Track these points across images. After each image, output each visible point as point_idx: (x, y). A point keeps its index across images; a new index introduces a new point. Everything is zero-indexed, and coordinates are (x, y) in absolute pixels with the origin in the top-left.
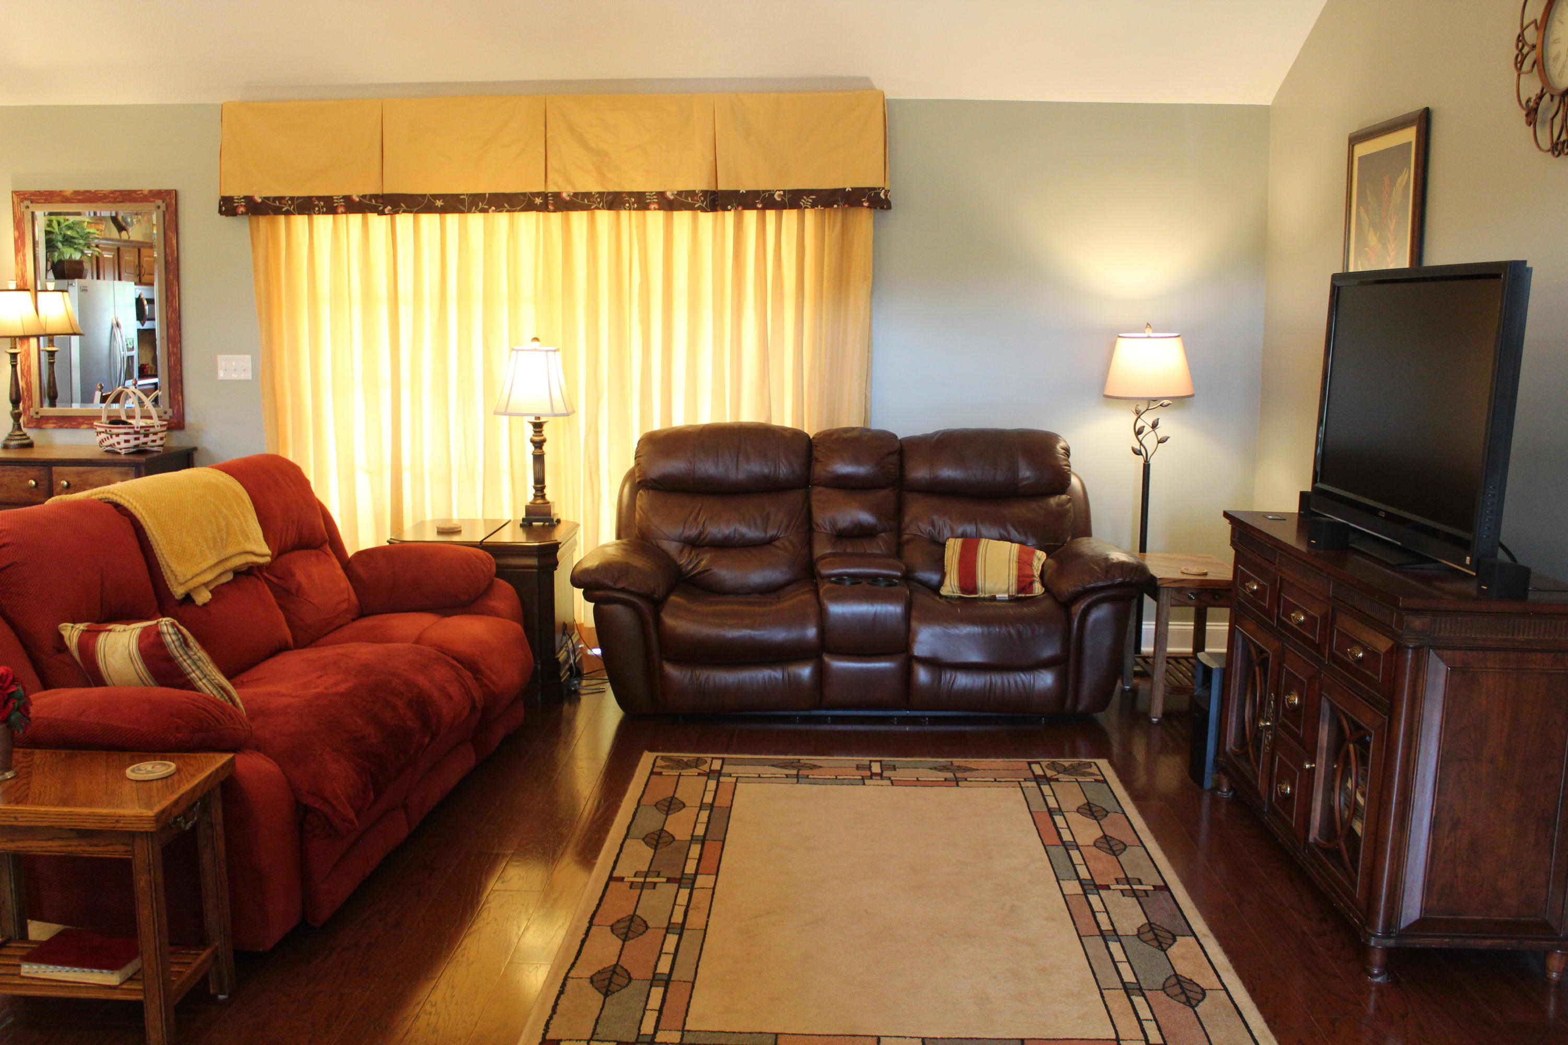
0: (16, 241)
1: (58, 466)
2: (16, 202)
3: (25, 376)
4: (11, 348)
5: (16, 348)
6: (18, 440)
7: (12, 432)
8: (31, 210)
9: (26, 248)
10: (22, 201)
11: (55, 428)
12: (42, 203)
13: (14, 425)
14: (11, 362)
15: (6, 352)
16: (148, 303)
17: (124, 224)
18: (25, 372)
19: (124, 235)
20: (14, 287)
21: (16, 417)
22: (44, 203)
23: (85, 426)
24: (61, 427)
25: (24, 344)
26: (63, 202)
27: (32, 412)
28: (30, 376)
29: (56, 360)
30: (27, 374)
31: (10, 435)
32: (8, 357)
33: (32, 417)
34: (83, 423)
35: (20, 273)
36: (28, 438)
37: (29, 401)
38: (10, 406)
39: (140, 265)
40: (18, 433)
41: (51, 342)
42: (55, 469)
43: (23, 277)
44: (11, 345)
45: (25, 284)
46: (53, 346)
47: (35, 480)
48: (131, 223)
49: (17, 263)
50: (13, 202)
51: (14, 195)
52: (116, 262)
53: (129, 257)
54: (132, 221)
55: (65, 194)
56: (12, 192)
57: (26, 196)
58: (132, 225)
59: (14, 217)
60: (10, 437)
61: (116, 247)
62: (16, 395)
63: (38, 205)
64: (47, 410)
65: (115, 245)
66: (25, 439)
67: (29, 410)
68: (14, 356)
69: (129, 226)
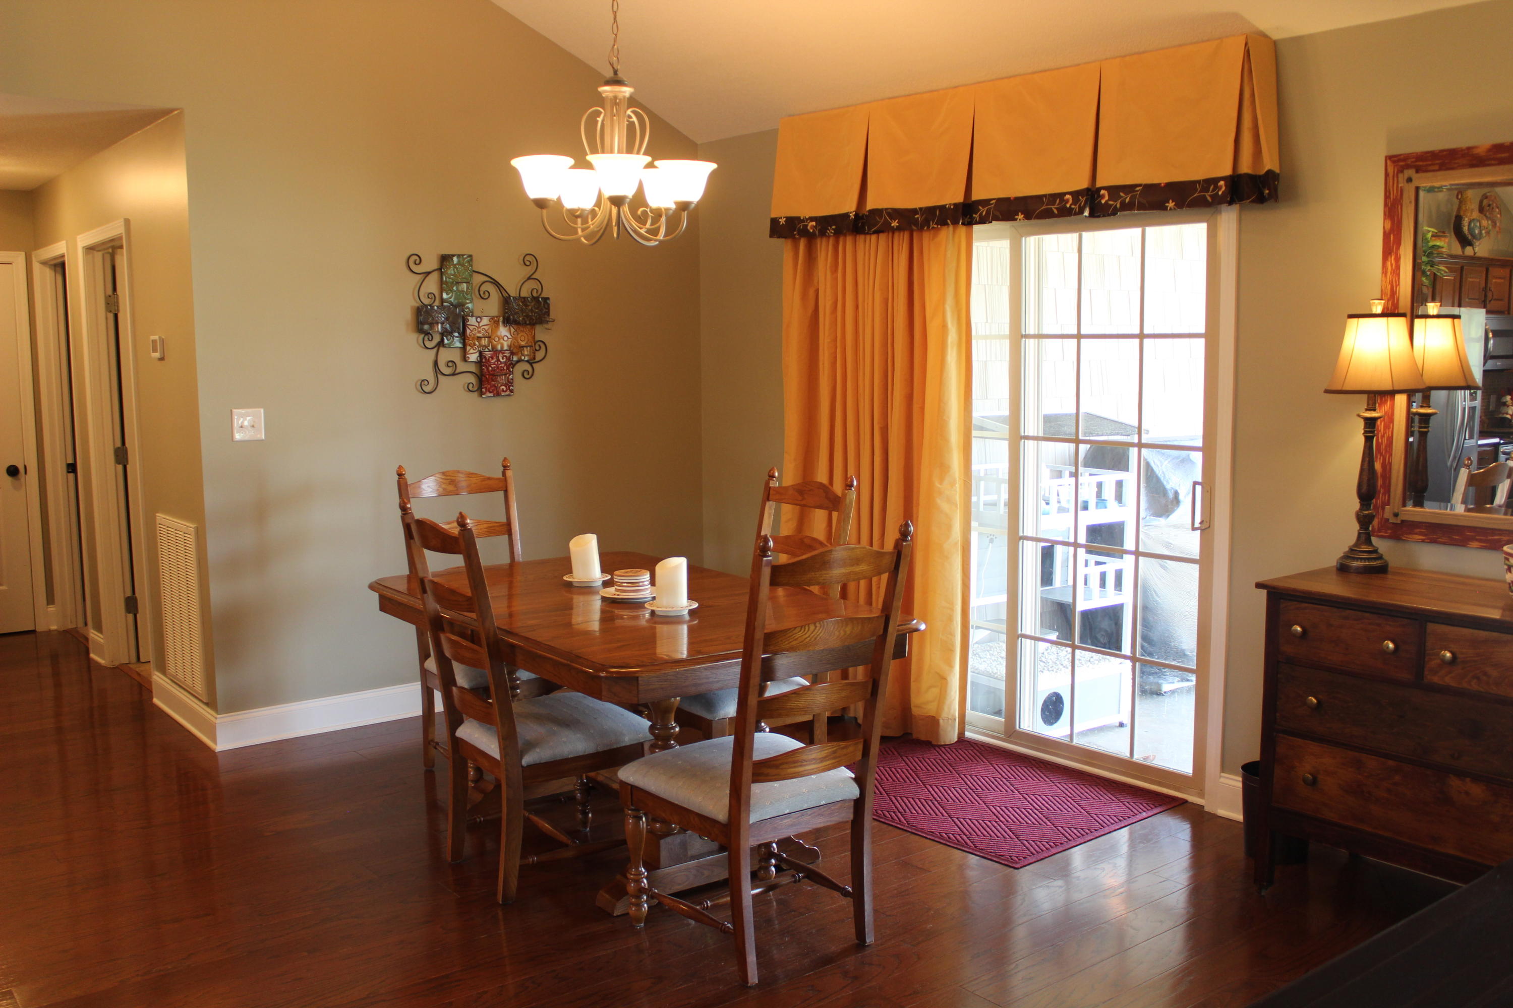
0: (1386, 236)
1: (1438, 623)
2: (1391, 174)
3: (1381, 454)
4: (1367, 410)
5: (1374, 410)
6: (1365, 559)
7: (1356, 545)
8: (1416, 183)
9: (1402, 248)
10: (1401, 171)
11: (1423, 541)
12: (1434, 171)
13: (1359, 534)
14: (1365, 432)
15: (1359, 416)
16: (1494, 336)
17: (1470, 237)
18: (1383, 447)
19: (1469, 251)
20: (1378, 309)
21: (1364, 521)
22: (1440, 170)
23: (1475, 544)
24: (1433, 541)
25: (1386, 402)
26: (1472, 166)
27: (1388, 512)
28: (1391, 455)
29: (1430, 429)
30: (1386, 451)
31: (1351, 550)
32: (1361, 424)
33: (1387, 520)
34: (1473, 539)
35: (1389, 287)
36: (1380, 557)
37: (1384, 494)
38: (1356, 504)
39: (1485, 289)
40: (1364, 548)
41: (1426, 402)
42: (1431, 627)
43: (1393, 293)
44: (1368, 404)
45: (1396, 305)
46: (1429, 407)
47: (1393, 641)
48: (1478, 237)
49: (1384, 272)
50: (1387, 175)
51: (1389, 162)
52: (1457, 285)
53: (1474, 279)
54: (1480, 233)
55: (1476, 151)
56: (1386, 157)
57: (1409, 162)
58: (1480, 239)
59: (1387, 196)
60: (1351, 554)
61: (1458, 266)
62: (1369, 485)
63: (1429, 174)
64: (1411, 511)
65: (1456, 263)
66: (1375, 559)
67: (1383, 509)
68: (1370, 423)
69: (1477, 239)
